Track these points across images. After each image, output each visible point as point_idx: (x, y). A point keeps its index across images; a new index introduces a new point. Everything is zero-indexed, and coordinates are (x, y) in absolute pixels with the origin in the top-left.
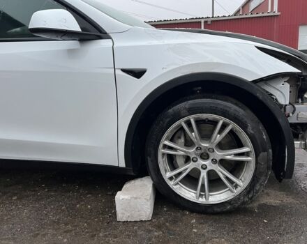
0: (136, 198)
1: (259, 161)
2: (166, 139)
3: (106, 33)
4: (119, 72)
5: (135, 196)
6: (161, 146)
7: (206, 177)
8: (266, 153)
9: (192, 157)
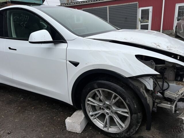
0: (74, 123)
1: (132, 118)
2: (89, 97)
3: (65, 40)
4: (68, 62)
5: (74, 122)
6: (86, 100)
7: (108, 119)
8: (136, 115)
9: (102, 107)
